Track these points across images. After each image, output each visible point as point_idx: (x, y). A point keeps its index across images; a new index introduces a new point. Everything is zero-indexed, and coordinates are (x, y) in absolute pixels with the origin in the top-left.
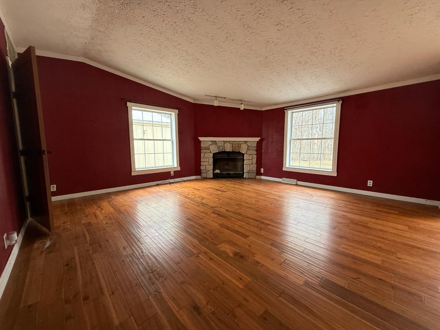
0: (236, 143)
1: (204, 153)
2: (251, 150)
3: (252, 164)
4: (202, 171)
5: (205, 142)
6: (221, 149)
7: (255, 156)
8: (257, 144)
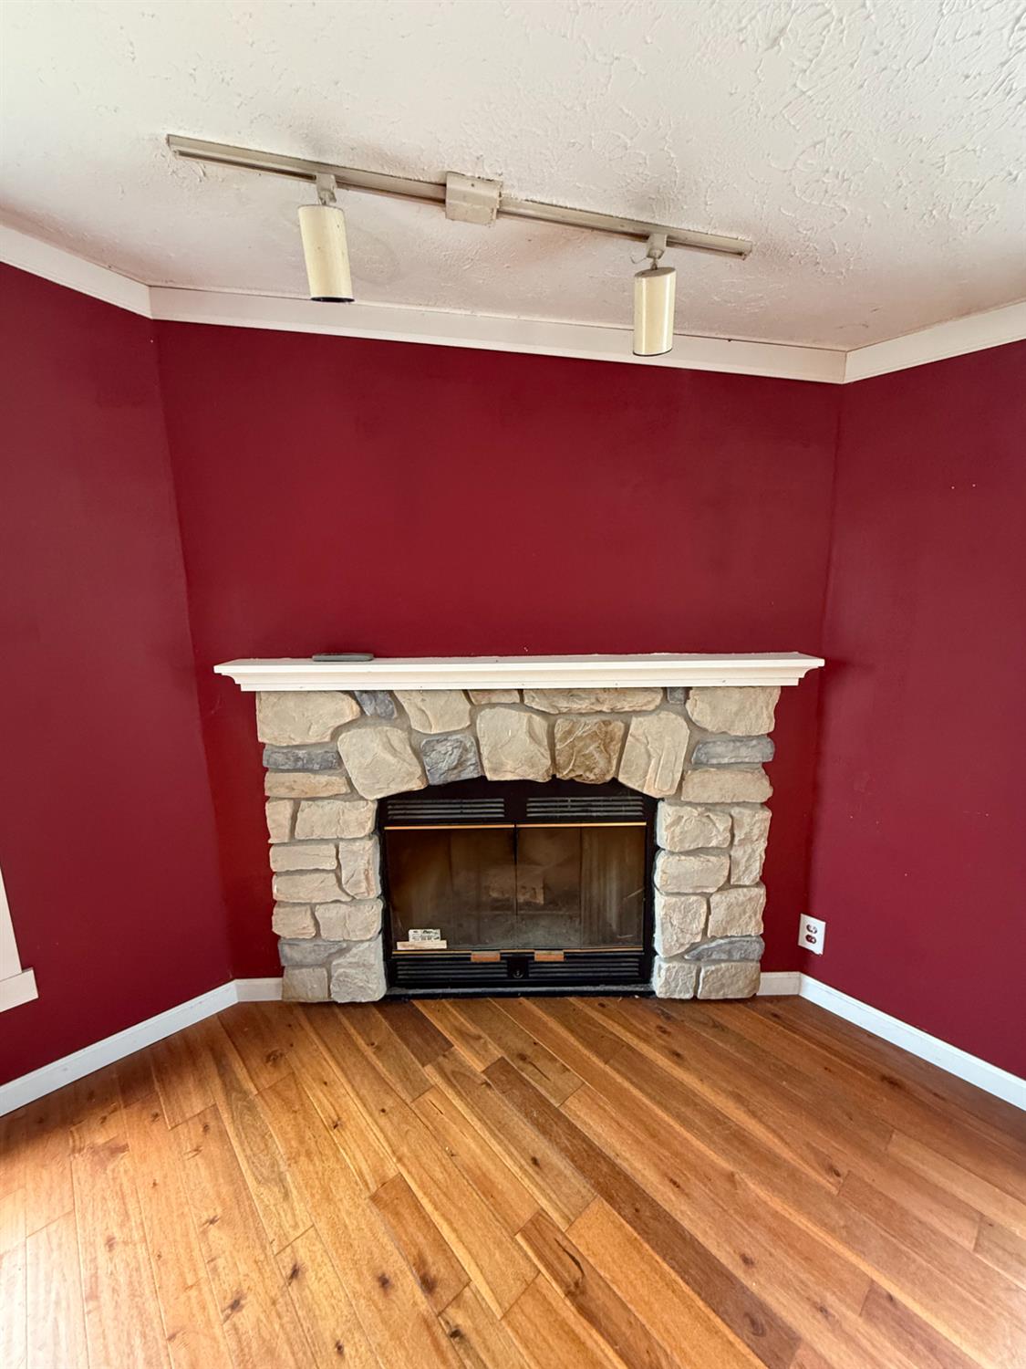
0: (578, 705)
1: (297, 803)
2: (720, 766)
3: (728, 885)
4: (286, 951)
5: (290, 703)
6: (444, 766)
7: (757, 824)
8: (779, 711)
